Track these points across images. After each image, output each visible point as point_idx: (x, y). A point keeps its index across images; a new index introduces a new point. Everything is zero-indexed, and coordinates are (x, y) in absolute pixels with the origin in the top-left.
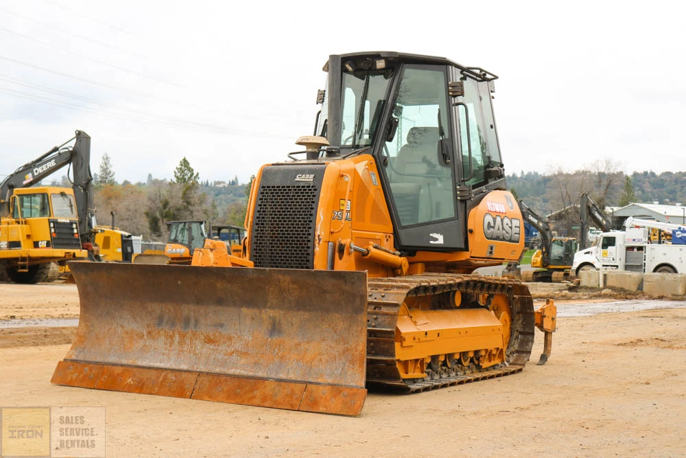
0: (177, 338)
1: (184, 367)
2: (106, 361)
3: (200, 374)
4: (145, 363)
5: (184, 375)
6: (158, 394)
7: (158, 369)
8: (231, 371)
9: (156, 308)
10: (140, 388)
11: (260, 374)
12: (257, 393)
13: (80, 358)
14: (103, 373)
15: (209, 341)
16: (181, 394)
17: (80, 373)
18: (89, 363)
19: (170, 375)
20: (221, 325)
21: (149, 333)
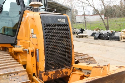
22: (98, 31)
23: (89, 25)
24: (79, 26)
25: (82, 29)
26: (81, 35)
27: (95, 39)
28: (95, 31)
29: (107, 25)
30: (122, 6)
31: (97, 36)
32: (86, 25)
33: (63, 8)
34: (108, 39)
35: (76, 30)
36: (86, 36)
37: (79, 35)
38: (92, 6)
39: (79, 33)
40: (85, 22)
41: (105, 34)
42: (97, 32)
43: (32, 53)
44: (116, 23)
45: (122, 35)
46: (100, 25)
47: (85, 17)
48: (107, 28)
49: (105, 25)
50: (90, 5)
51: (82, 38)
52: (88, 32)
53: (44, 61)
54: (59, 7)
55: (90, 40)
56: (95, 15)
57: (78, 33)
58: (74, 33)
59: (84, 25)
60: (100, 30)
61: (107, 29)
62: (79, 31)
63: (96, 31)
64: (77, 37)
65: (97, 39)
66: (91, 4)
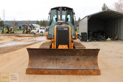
0: (55, 63)
1: (59, 68)
3: (63, 69)
4: (48, 68)
5: (59, 70)
8: (70, 69)
9: (49, 57)
10: (49, 74)
11: (77, 69)
12: (78, 73)
13: (31, 68)
14: (39, 71)
15: (63, 63)
17: (33, 71)
18: (34, 69)
19: (56, 70)
20: (65, 60)
21: (48, 62)
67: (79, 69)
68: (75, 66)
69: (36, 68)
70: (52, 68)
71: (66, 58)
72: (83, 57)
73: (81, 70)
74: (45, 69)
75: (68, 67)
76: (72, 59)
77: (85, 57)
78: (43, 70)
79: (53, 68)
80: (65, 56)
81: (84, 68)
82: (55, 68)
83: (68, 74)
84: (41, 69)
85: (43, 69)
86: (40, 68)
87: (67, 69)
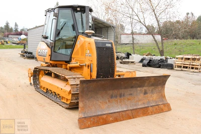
0: (119, 101)
1: (125, 109)
2: (97, 114)
3: (131, 110)
4: (112, 112)
5: (127, 112)
6: (123, 120)
7: (117, 112)
8: (139, 107)
10: (116, 120)
11: (146, 106)
12: (149, 111)
13: (86, 116)
14: (100, 119)
15: (129, 99)
16: (130, 118)
17: (91, 121)
18: (91, 117)
19: (123, 113)
20: (131, 94)
21: (109, 101)
22: (149, 56)
23: (139, 48)
24: (126, 49)
25: (128, 53)
26: (127, 60)
27: (143, 66)
28: (144, 56)
29: (161, 49)
30: (187, 23)
31: (146, 62)
32: (134, 48)
33: (104, 25)
34: (159, 67)
35: (120, 54)
36: (132, 62)
37: (123, 60)
38: (143, 23)
39: (124, 58)
40: (133, 44)
41: (156, 60)
42: (148, 58)
43: (88, 66)
44: (176, 46)
45: (177, 62)
46: (154, 48)
47: (133, 37)
48: (162, 53)
49: (159, 48)
50: (140, 22)
51: (128, 65)
52: (136, 58)
53: (96, 72)
54: (99, 23)
55: (138, 67)
56: (148, 34)
57: (122, 58)
58: (118, 58)
59: (132, 47)
60: (151, 55)
61: (162, 55)
62: (124, 55)
63: (146, 57)
64: (121, 63)
65: (146, 66)
66: (142, 21)
67: (148, 107)
68: (144, 103)
69: (94, 115)
70: (116, 111)
71: (132, 92)
72: (151, 88)
73: (151, 108)
74: (107, 114)
75: (136, 105)
76: (139, 92)
77: (153, 87)
78: (105, 116)
79: (118, 111)
80: (131, 89)
81: (153, 104)
82: (120, 110)
83: (139, 116)
84: (101, 115)
85: (104, 114)
86: (100, 113)
87: (136, 109)
